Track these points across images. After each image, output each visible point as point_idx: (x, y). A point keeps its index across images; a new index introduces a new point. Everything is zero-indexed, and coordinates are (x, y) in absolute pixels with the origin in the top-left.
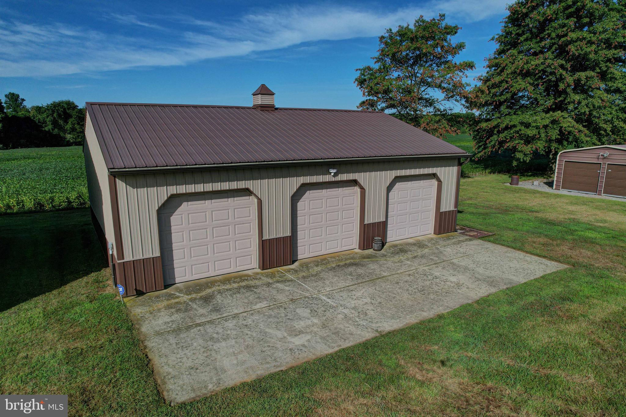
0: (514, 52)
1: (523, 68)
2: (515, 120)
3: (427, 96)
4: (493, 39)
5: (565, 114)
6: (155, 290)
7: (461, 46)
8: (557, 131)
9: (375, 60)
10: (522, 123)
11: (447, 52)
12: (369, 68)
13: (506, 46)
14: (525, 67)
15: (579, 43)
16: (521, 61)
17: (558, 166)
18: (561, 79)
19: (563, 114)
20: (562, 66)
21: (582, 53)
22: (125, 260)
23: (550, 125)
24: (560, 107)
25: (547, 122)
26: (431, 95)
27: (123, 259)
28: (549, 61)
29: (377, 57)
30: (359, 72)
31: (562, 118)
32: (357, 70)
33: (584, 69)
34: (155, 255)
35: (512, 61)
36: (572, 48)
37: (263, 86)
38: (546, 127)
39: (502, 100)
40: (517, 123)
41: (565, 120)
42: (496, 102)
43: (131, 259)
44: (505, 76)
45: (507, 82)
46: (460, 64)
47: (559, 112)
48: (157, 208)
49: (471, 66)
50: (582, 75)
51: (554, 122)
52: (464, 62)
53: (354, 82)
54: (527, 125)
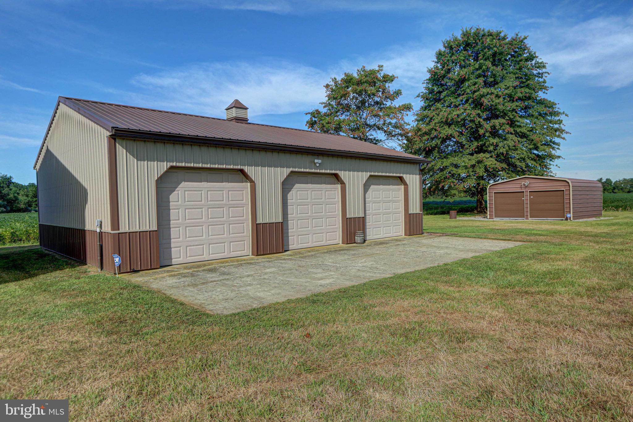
0: (439, 105)
1: (447, 118)
2: (446, 162)
3: (372, 137)
4: (418, 96)
5: (488, 155)
6: (150, 268)
7: (398, 93)
8: (483, 169)
9: (324, 105)
10: (452, 164)
11: (387, 98)
12: (318, 112)
13: (430, 102)
14: (449, 116)
15: (489, 96)
16: (444, 113)
17: (489, 197)
18: (480, 126)
19: (485, 154)
20: (479, 115)
21: (493, 104)
22: (120, 231)
23: (477, 164)
24: (481, 150)
25: (473, 162)
26: (375, 136)
27: (119, 230)
28: (468, 111)
29: (325, 101)
30: (309, 116)
31: (485, 158)
32: (307, 114)
33: (497, 117)
34: (151, 229)
35: (438, 113)
36: (485, 101)
37: (237, 101)
38: (473, 166)
39: (433, 145)
40: (448, 164)
41: (488, 160)
42: (429, 147)
43: (127, 230)
44: (434, 125)
45: (436, 130)
46: (399, 106)
47: (482, 154)
48: (156, 178)
49: (408, 108)
50: (496, 122)
51: (479, 162)
52: (402, 105)
53: (306, 125)
54: (456, 166)
